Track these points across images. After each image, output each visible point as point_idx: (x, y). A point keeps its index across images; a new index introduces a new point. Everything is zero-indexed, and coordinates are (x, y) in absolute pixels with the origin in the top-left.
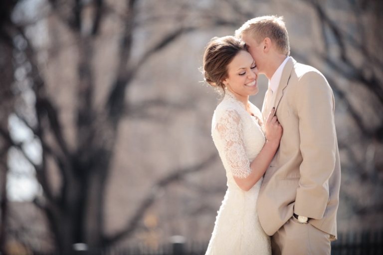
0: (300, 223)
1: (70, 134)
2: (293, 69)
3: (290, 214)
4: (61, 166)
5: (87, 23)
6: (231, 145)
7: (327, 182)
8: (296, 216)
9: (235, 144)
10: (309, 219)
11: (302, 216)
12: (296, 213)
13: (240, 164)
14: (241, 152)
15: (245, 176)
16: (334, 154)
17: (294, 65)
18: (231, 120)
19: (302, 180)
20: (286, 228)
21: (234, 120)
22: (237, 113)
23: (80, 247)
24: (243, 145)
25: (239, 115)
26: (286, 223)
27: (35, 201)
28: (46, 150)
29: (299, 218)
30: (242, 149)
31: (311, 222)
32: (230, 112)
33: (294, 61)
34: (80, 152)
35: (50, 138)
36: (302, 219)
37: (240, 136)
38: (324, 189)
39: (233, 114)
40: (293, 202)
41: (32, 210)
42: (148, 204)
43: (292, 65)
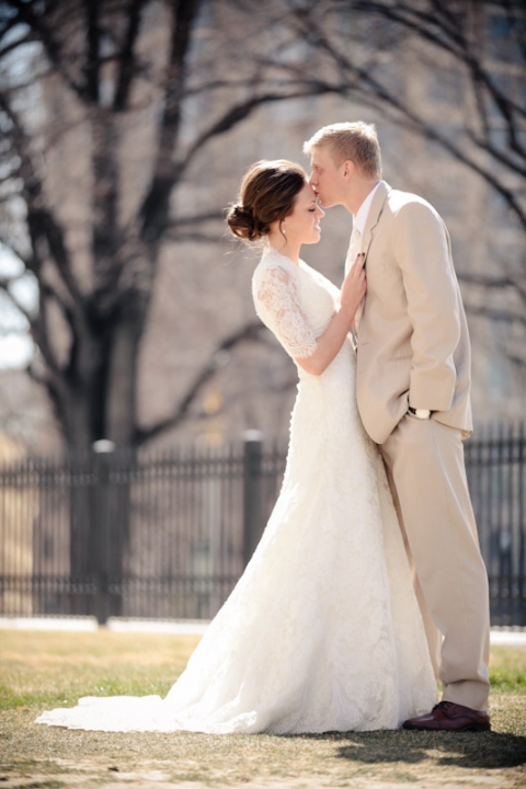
0: (419, 419)
1: (83, 265)
2: (386, 199)
3: (404, 409)
4: (69, 316)
5: (107, 90)
6: (282, 315)
7: (451, 357)
8: (413, 410)
9: (287, 313)
10: (432, 412)
11: (422, 408)
12: (413, 406)
13: (300, 338)
14: (299, 321)
15: (310, 354)
16: (457, 316)
17: (387, 193)
18: (276, 281)
19: (416, 358)
20: (402, 427)
21: (280, 279)
22: (282, 269)
23: (103, 446)
24: (301, 312)
25: (286, 272)
26: (401, 421)
27: (29, 370)
28: (45, 292)
29: (417, 412)
30: (300, 317)
31: (435, 417)
32: (273, 270)
33: (388, 187)
34: (99, 293)
35: (50, 272)
36: (423, 413)
37: (293, 300)
38: (448, 367)
39: (276, 273)
40: (408, 390)
41: (24, 385)
42: (207, 375)
43: (386, 192)
